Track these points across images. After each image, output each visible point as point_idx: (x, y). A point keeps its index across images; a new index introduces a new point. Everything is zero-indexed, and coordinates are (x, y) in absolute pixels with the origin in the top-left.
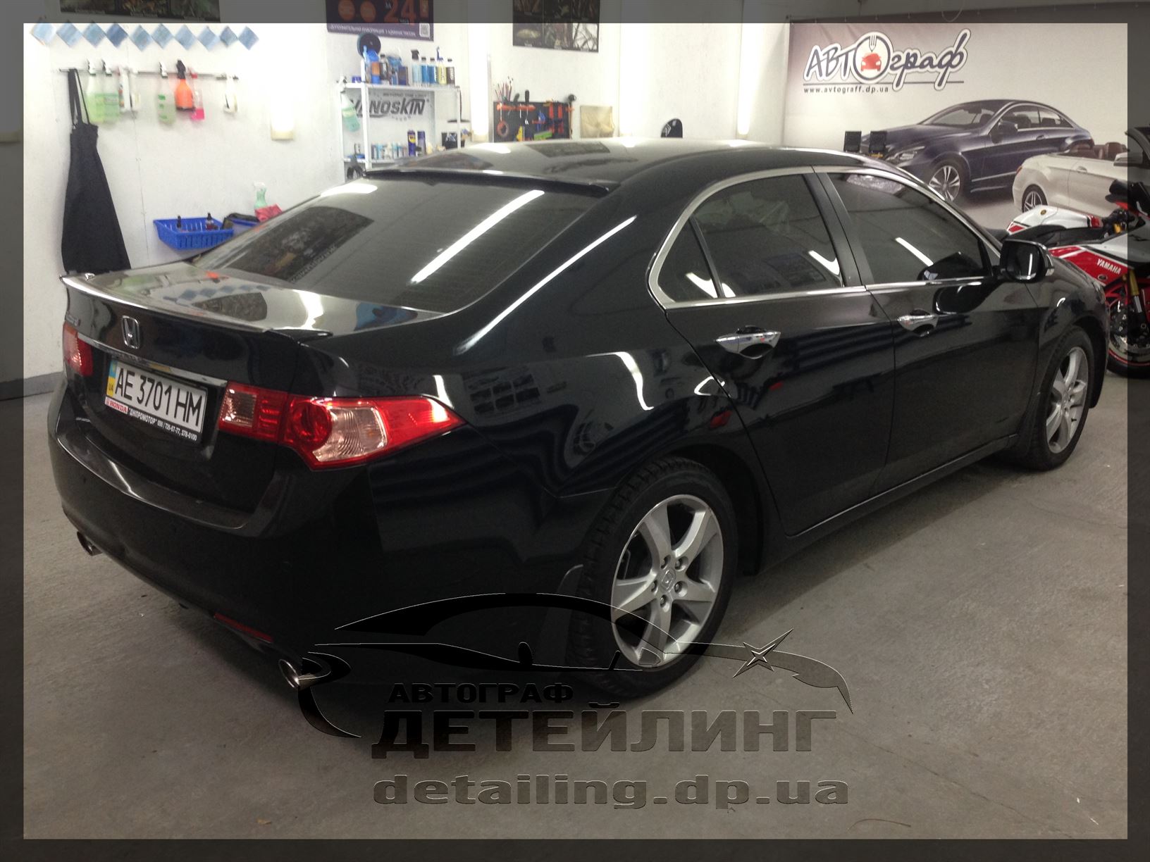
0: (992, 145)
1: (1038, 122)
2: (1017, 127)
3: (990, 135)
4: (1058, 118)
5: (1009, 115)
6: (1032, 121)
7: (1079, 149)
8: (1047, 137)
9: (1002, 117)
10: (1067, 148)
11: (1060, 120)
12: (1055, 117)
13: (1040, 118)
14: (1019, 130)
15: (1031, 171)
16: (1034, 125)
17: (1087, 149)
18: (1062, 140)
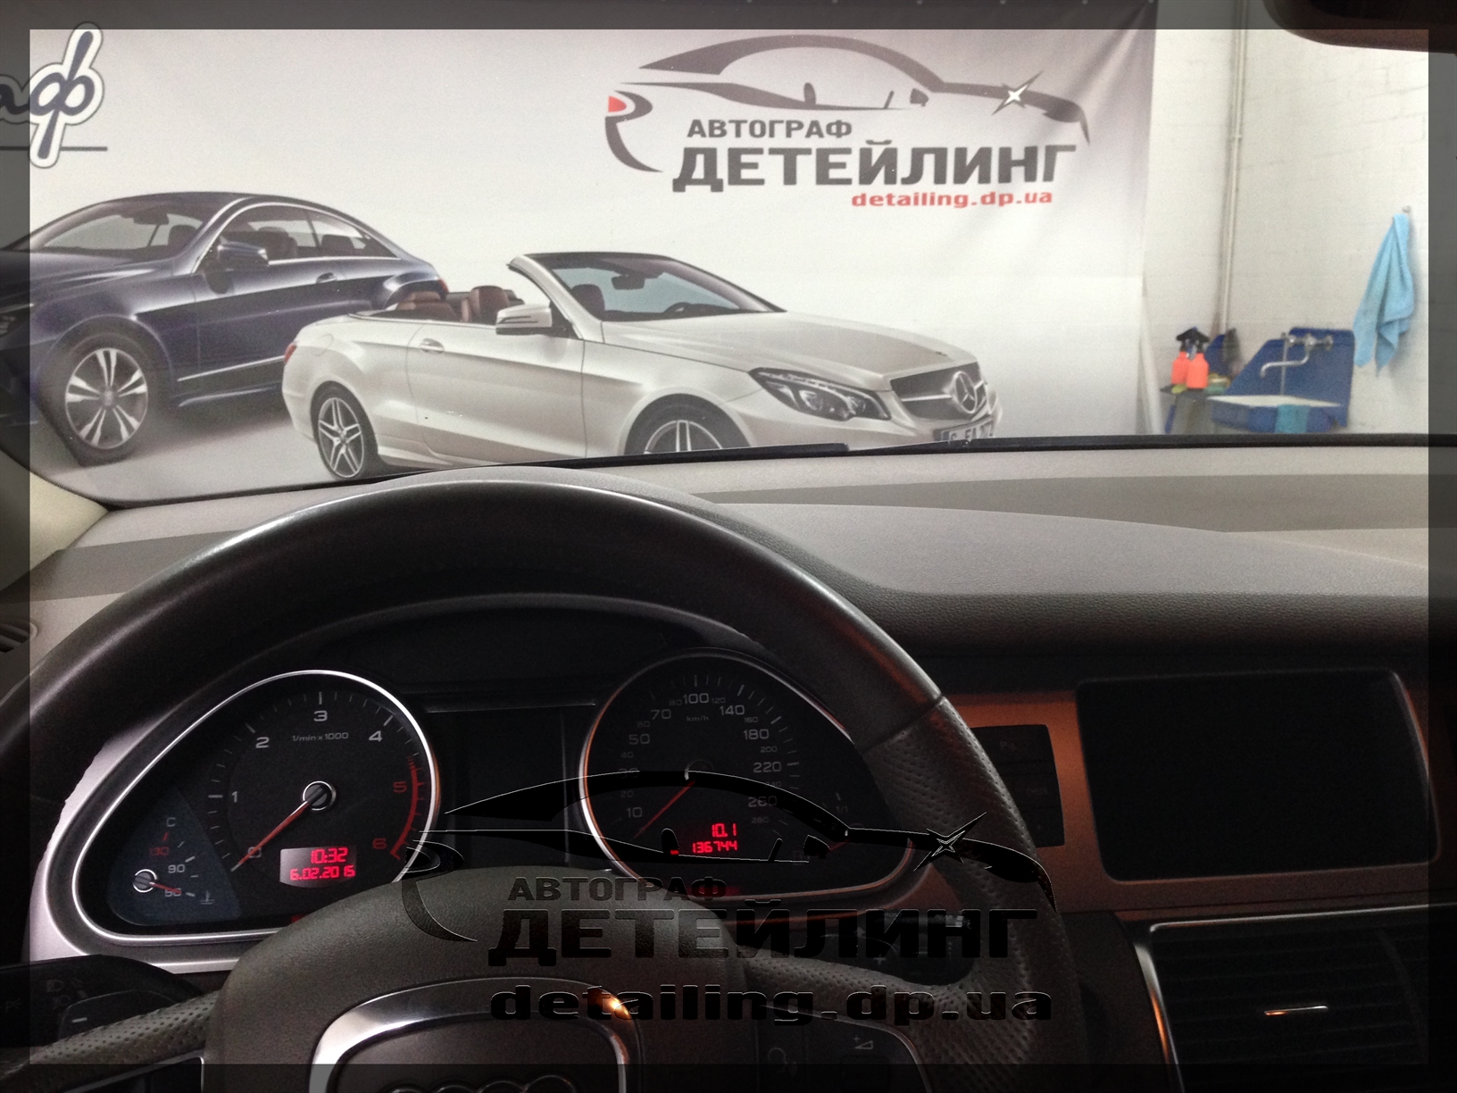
0: (213, 296)
1: (312, 243)
2: (265, 257)
3: (204, 275)
4: (359, 235)
5: (241, 229)
6: (300, 243)
7: (416, 301)
8: (340, 277)
9: (223, 234)
10: (390, 302)
11: (363, 240)
12: (352, 233)
13: (315, 235)
14: (272, 263)
15: (319, 353)
16: (304, 251)
17: (436, 301)
18: (377, 283)
